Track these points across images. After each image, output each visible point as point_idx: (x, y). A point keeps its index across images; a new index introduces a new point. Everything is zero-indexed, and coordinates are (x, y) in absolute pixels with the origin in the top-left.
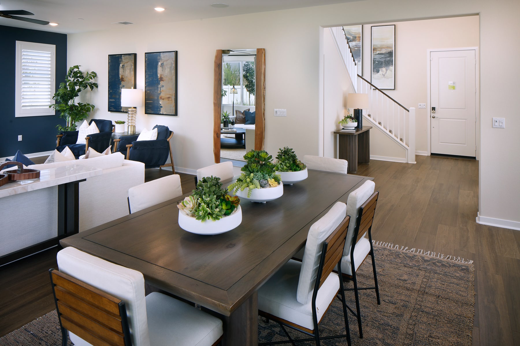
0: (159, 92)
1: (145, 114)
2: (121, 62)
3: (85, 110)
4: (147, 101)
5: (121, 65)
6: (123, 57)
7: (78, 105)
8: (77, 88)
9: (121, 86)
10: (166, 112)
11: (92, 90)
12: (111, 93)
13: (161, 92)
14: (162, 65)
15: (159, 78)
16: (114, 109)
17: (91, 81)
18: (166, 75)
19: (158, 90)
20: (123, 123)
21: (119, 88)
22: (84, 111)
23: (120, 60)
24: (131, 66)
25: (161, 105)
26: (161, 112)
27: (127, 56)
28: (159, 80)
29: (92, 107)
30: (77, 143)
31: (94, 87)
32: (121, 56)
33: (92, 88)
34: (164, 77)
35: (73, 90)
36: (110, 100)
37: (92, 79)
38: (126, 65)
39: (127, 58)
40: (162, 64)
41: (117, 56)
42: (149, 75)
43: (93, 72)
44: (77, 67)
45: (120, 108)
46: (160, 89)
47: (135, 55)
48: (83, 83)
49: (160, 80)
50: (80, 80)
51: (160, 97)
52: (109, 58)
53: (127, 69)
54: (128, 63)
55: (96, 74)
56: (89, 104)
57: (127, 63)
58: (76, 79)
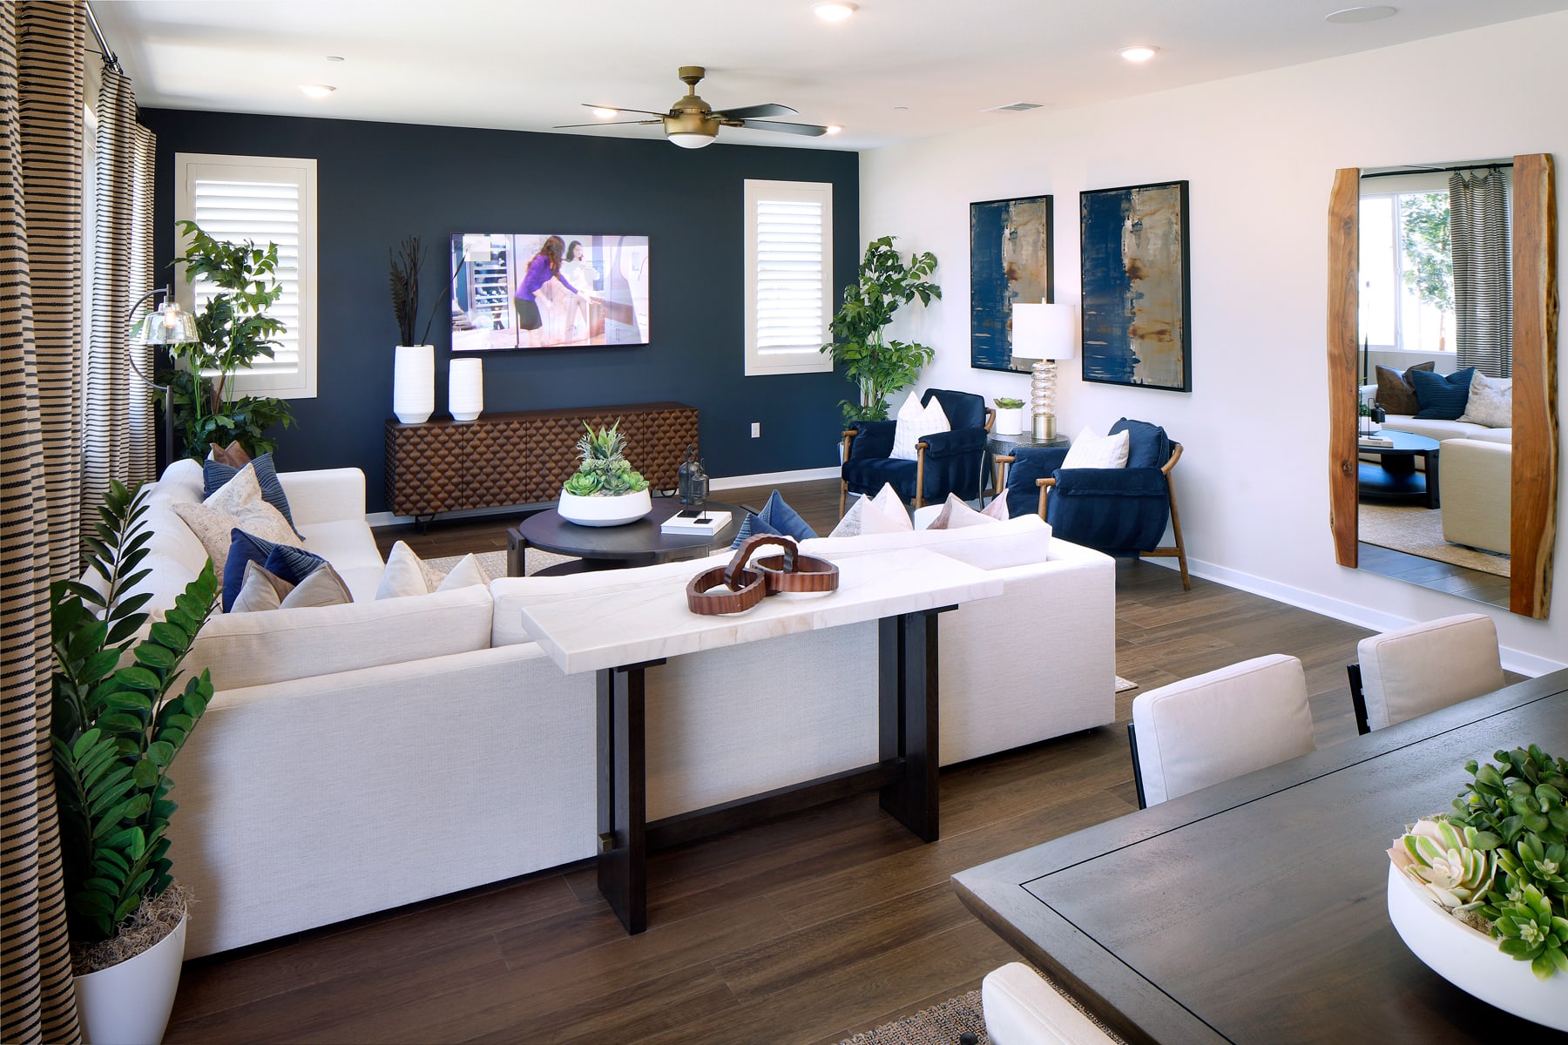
0: (1128, 314)
1: (1084, 379)
2: (1006, 223)
3: (909, 362)
4: (1089, 342)
5: (1007, 232)
6: (1012, 209)
7: (890, 347)
8: (887, 299)
9: (1007, 294)
10: (1151, 378)
11: (926, 306)
12: (980, 314)
13: (1134, 314)
14: (1135, 229)
15: (1126, 269)
16: (990, 360)
17: (923, 279)
18: (1150, 259)
19: (1123, 308)
20: (1019, 405)
21: (1002, 298)
22: (905, 365)
23: (1004, 216)
24: (1038, 232)
25: (1134, 354)
26: (1136, 378)
27: (1026, 206)
28: (1127, 275)
29: (927, 353)
30: (892, 456)
31: (933, 297)
32: (1008, 206)
33: (926, 300)
34: (1145, 266)
35: (878, 303)
36: (977, 335)
37: (926, 274)
38: (1020, 231)
39: (1024, 211)
40: (1137, 224)
41: (995, 205)
42: (1093, 259)
43: (928, 255)
44: (887, 241)
45: (1006, 358)
46: (1132, 303)
47: (1049, 200)
48: (903, 284)
49: (1129, 277)
50: (895, 276)
51: (1131, 328)
52: (973, 212)
53: (1024, 243)
54: (1029, 226)
55: (935, 260)
56: (918, 346)
57: (1025, 224)
58: (885, 275)
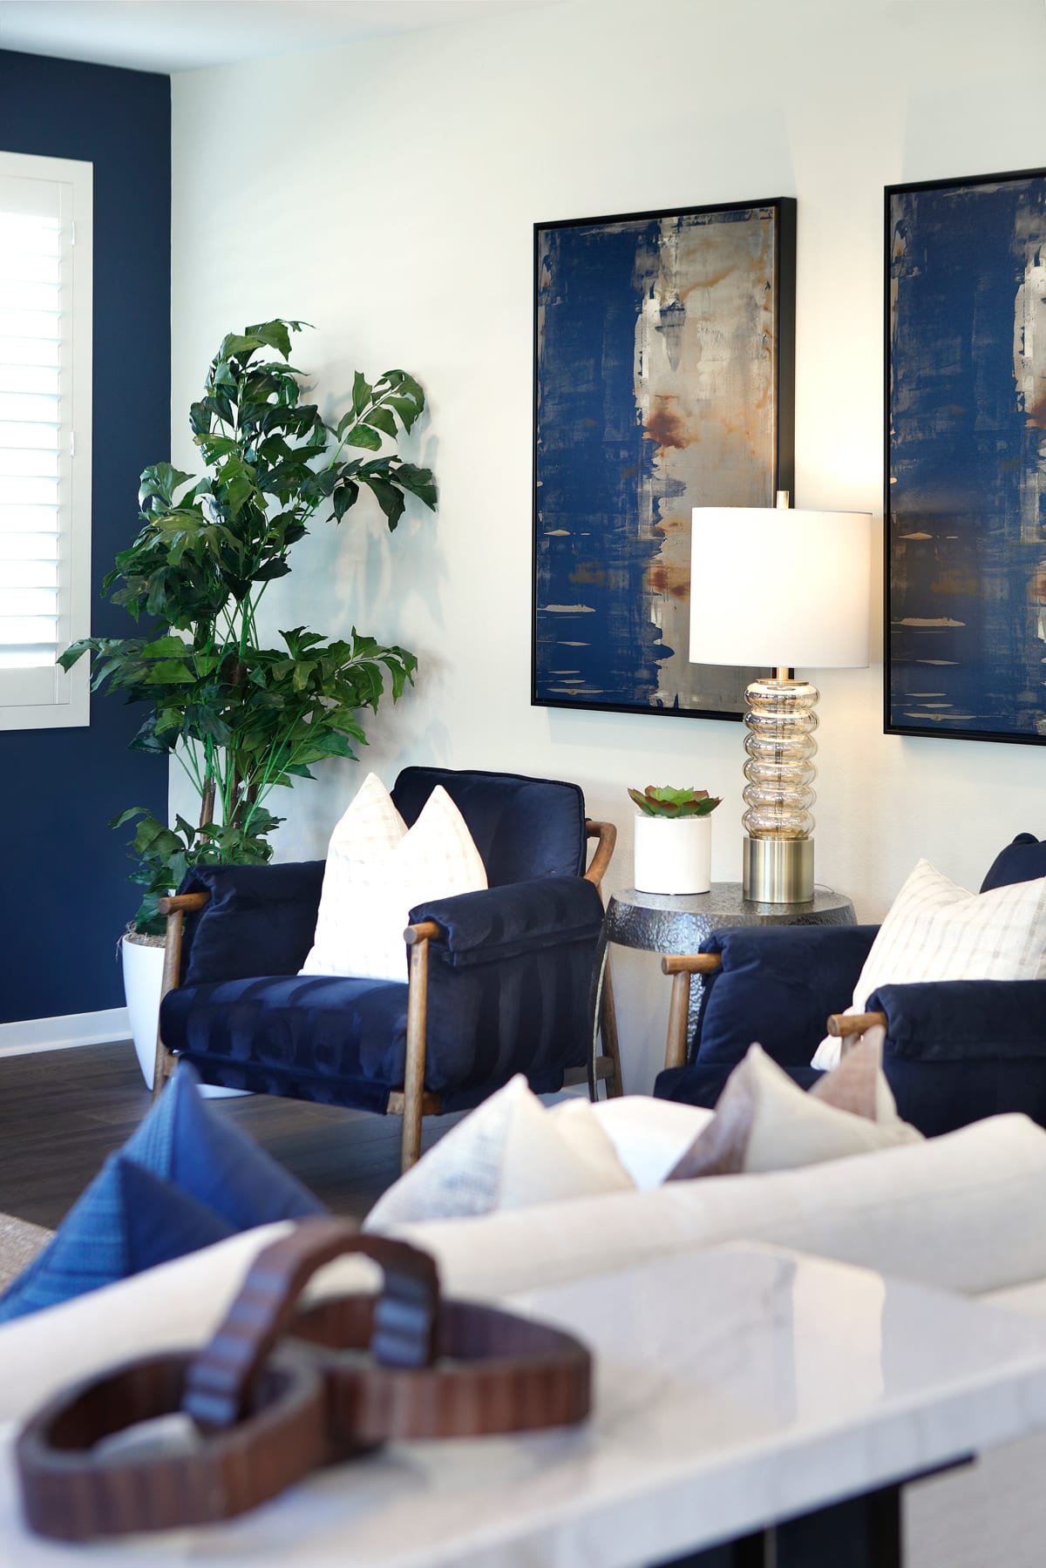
0: (1031, 537)
1: (892, 729)
2: (648, 282)
3: (339, 690)
4: (907, 622)
5: (651, 308)
6: (669, 239)
7: (283, 646)
8: (273, 506)
9: (647, 488)
11: (393, 525)
12: (561, 547)
15: (1028, 406)
16: (591, 681)
17: (385, 446)
19: (1017, 520)
21: (633, 502)
22: (324, 700)
23: (643, 261)
24: (751, 306)
27: (714, 230)
28: (1030, 423)
29: (394, 665)
31: (410, 499)
32: (656, 231)
33: (393, 508)
35: (246, 521)
36: (550, 608)
37: (392, 432)
38: (695, 305)
39: (707, 244)
41: (616, 229)
42: (922, 383)
43: (398, 378)
44: (277, 334)
45: (643, 674)
47: (784, 211)
48: (323, 461)
49: (1036, 431)
50: (294, 441)
52: (544, 252)
53: (705, 338)
54: (722, 291)
55: (421, 392)
56: (366, 644)
57: (710, 283)
